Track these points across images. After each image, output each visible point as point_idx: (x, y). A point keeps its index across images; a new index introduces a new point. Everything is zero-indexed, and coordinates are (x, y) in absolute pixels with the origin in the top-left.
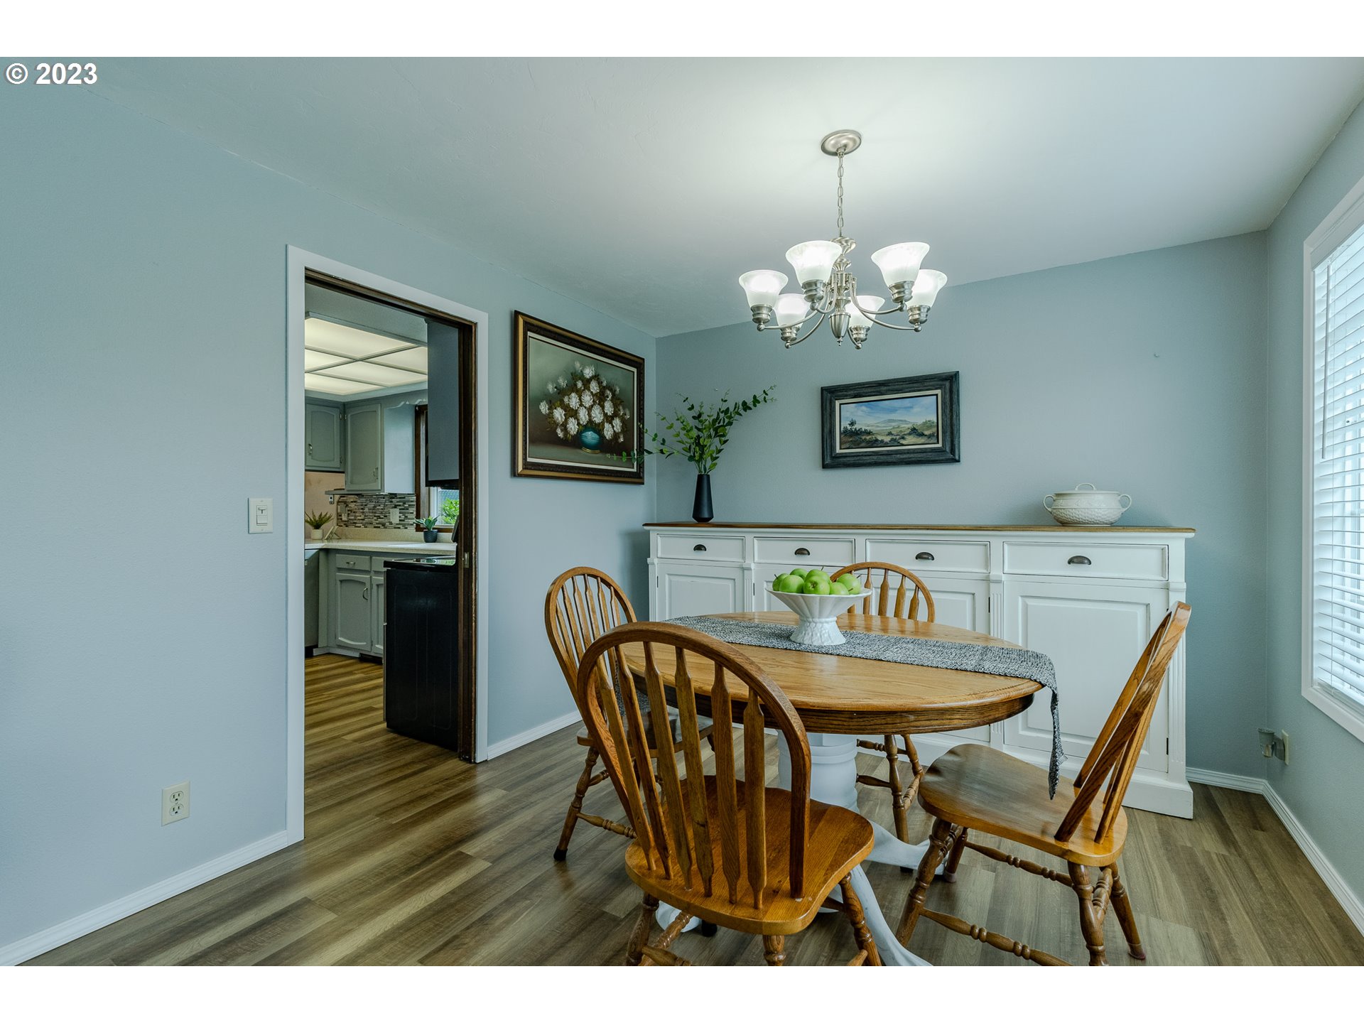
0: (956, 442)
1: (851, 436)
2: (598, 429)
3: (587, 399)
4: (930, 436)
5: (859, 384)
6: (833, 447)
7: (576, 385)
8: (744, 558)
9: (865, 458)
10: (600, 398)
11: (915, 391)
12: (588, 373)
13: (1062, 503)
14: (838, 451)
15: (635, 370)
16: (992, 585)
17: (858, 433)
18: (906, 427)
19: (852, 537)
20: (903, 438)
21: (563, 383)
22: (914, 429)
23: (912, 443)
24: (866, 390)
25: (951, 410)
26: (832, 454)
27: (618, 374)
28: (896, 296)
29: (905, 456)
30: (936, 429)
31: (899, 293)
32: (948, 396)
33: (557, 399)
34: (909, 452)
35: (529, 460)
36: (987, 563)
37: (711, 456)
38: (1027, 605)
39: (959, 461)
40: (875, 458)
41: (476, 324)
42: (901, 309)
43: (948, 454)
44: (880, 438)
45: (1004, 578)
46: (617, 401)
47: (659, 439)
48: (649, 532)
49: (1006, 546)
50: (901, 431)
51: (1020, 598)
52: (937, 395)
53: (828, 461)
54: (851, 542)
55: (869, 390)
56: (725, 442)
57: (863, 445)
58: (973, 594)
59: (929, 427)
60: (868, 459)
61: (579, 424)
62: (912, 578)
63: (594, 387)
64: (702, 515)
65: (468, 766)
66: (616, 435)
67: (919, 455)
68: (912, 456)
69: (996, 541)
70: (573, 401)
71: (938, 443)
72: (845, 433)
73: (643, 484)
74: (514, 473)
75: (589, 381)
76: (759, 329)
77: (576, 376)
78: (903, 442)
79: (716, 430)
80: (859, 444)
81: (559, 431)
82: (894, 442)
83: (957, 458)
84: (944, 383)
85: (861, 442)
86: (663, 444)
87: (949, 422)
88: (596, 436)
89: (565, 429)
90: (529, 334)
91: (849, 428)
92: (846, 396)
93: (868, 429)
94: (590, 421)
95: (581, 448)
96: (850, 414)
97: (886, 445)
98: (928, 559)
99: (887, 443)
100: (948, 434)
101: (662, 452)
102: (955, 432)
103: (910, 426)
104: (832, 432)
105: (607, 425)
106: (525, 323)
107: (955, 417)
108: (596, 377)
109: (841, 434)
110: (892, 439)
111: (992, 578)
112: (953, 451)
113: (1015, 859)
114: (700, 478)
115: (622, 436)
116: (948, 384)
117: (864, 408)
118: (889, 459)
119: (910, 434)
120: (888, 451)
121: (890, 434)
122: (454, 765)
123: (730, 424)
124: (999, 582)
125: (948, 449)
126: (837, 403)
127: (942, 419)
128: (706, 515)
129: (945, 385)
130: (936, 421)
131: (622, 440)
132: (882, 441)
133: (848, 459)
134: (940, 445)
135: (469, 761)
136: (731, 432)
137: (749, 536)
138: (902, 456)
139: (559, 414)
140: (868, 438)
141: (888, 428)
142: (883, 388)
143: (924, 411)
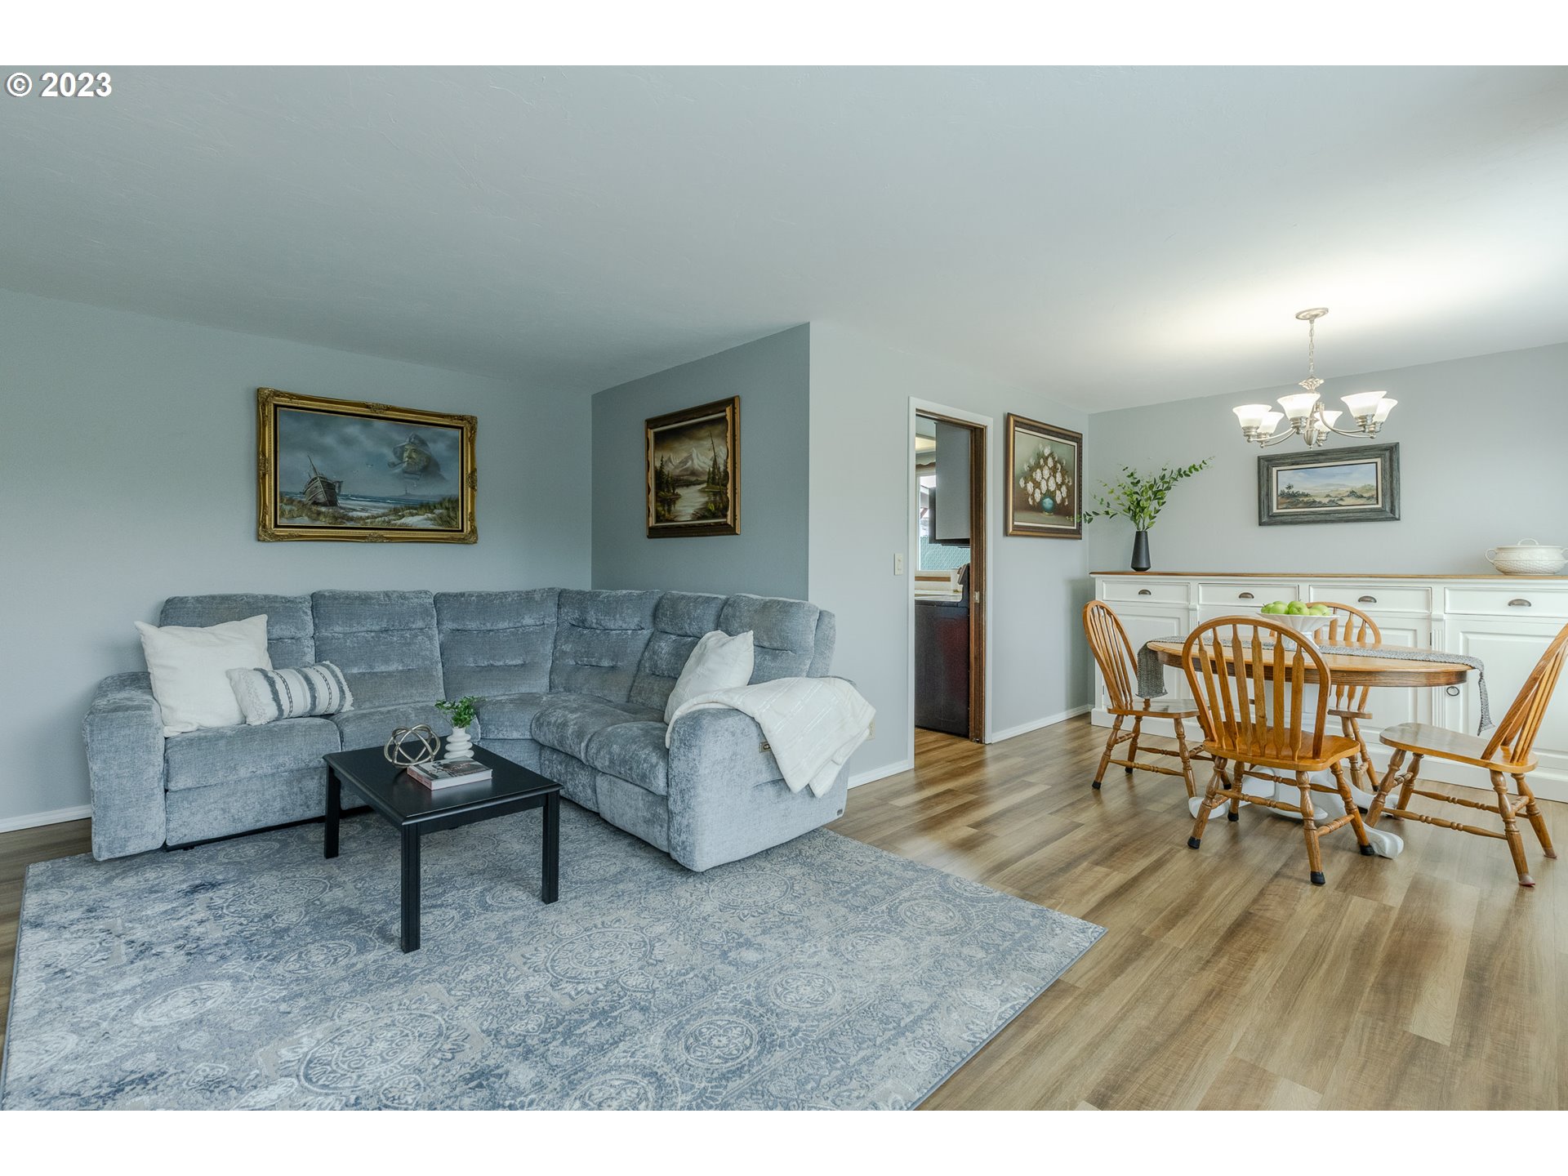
0: (1396, 504)
1: (1288, 498)
2: (1053, 497)
3: (1046, 472)
4: (1369, 498)
5: (1297, 454)
6: (1269, 508)
7: (1039, 463)
8: (1188, 600)
9: (1302, 517)
10: (1054, 470)
11: (1353, 459)
12: (1047, 452)
13: (1504, 556)
14: (1275, 510)
15: (1075, 444)
16: (1433, 623)
17: (1294, 495)
18: (1345, 490)
19: (1296, 584)
20: (1341, 499)
21: (1032, 462)
22: (1353, 492)
23: (1350, 503)
24: (1303, 459)
25: (1391, 476)
26: (1269, 513)
27: (1065, 449)
28: (1361, 424)
29: (1343, 515)
30: (1375, 492)
31: (1362, 422)
32: (1388, 464)
33: (1029, 476)
34: (1347, 512)
35: (1016, 523)
36: (1429, 604)
37: (1150, 515)
38: (1468, 640)
39: (1399, 519)
40: (1313, 516)
41: (986, 427)
42: (1364, 431)
43: (1388, 512)
44: (1317, 500)
45: (1445, 617)
46: (1064, 472)
47: (1105, 502)
48: (1094, 579)
49: (1447, 592)
50: (1340, 494)
51: (1461, 634)
52: (1376, 463)
53: (1265, 519)
54: (1295, 587)
55: (1307, 459)
56: (1164, 503)
57: (1300, 505)
58: (1415, 630)
59: (1367, 491)
60: (1306, 518)
61: (1041, 493)
62: (1359, 614)
63: (1050, 462)
64: (1139, 564)
65: (980, 745)
66: (1063, 500)
67: (1359, 515)
68: (1351, 515)
69: (1437, 589)
70: (1038, 475)
71: (1378, 503)
72: (1283, 495)
73: (1081, 539)
74: (1006, 533)
75: (1047, 458)
76: (1249, 441)
77: (1040, 456)
78: (1340, 503)
79: (1155, 494)
80: (1296, 505)
81: (1030, 500)
82: (1332, 503)
83: (1397, 516)
84: (1384, 452)
85: (1298, 503)
86: (1108, 507)
87: (1388, 486)
88: (1051, 502)
89: (1033, 499)
90: (1016, 428)
91: (1286, 491)
92: (1283, 463)
93: (1306, 492)
94: (1048, 490)
95: (1042, 512)
96: (1285, 479)
97: (1324, 505)
98: (1370, 601)
99: (1325, 504)
100: (1388, 496)
101: (1107, 513)
102: (1395, 495)
103: (1349, 489)
104: (1269, 495)
105: (1058, 492)
106: (1015, 421)
107: (1395, 482)
108: (1051, 454)
109: (1278, 496)
110: (1330, 501)
111: (1433, 617)
112: (1392, 511)
113: (1454, 799)
114: (1138, 534)
115: (1067, 500)
116: (1389, 454)
117: (1301, 473)
118: (1328, 517)
119: (1348, 496)
120: (1326, 511)
121: (1328, 496)
122: (965, 745)
123: (1168, 488)
124: (1441, 620)
125: (1388, 509)
126: (1275, 470)
127: (1382, 484)
128: (1144, 565)
129: (1385, 455)
130: (1375, 485)
131: (1067, 503)
132: (1320, 502)
133: (1285, 517)
134: (1380, 506)
135: (980, 742)
136: (1168, 495)
137: (1194, 583)
138: (1340, 515)
139: (1030, 486)
140: (1306, 499)
141: (1327, 492)
142: (1321, 457)
143: (1364, 476)
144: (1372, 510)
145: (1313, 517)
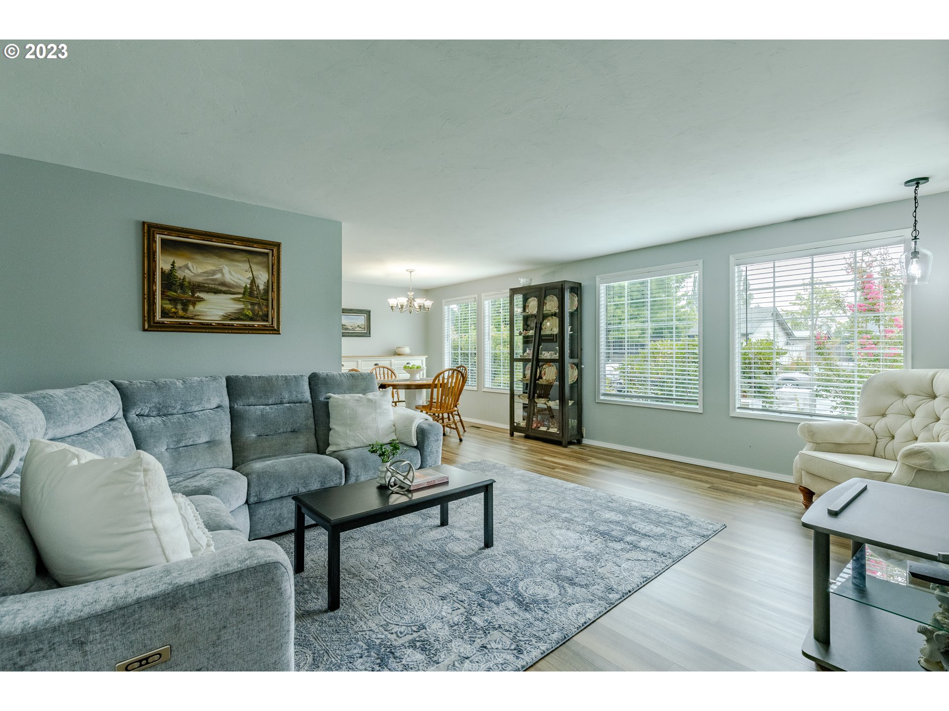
0: (370, 331)
4: (363, 328)
11: (358, 314)
13: (400, 349)
18: (356, 325)
20: (356, 328)
22: (359, 326)
23: (358, 330)
25: (369, 321)
29: (356, 334)
30: (365, 326)
32: (368, 316)
39: (371, 337)
43: (368, 334)
44: (349, 328)
52: (364, 316)
59: (363, 326)
68: (359, 334)
82: (353, 329)
87: (368, 324)
93: (345, 324)
97: (351, 330)
100: (368, 328)
102: (370, 328)
107: (370, 323)
112: (370, 334)
116: (367, 313)
118: (352, 335)
120: (351, 332)
127: (366, 323)
130: (364, 324)
134: (366, 331)
140: (345, 327)
141: (351, 325)
142: (350, 312)
143: (361, 320)
144: (362, 333)
145: (348, 334)
